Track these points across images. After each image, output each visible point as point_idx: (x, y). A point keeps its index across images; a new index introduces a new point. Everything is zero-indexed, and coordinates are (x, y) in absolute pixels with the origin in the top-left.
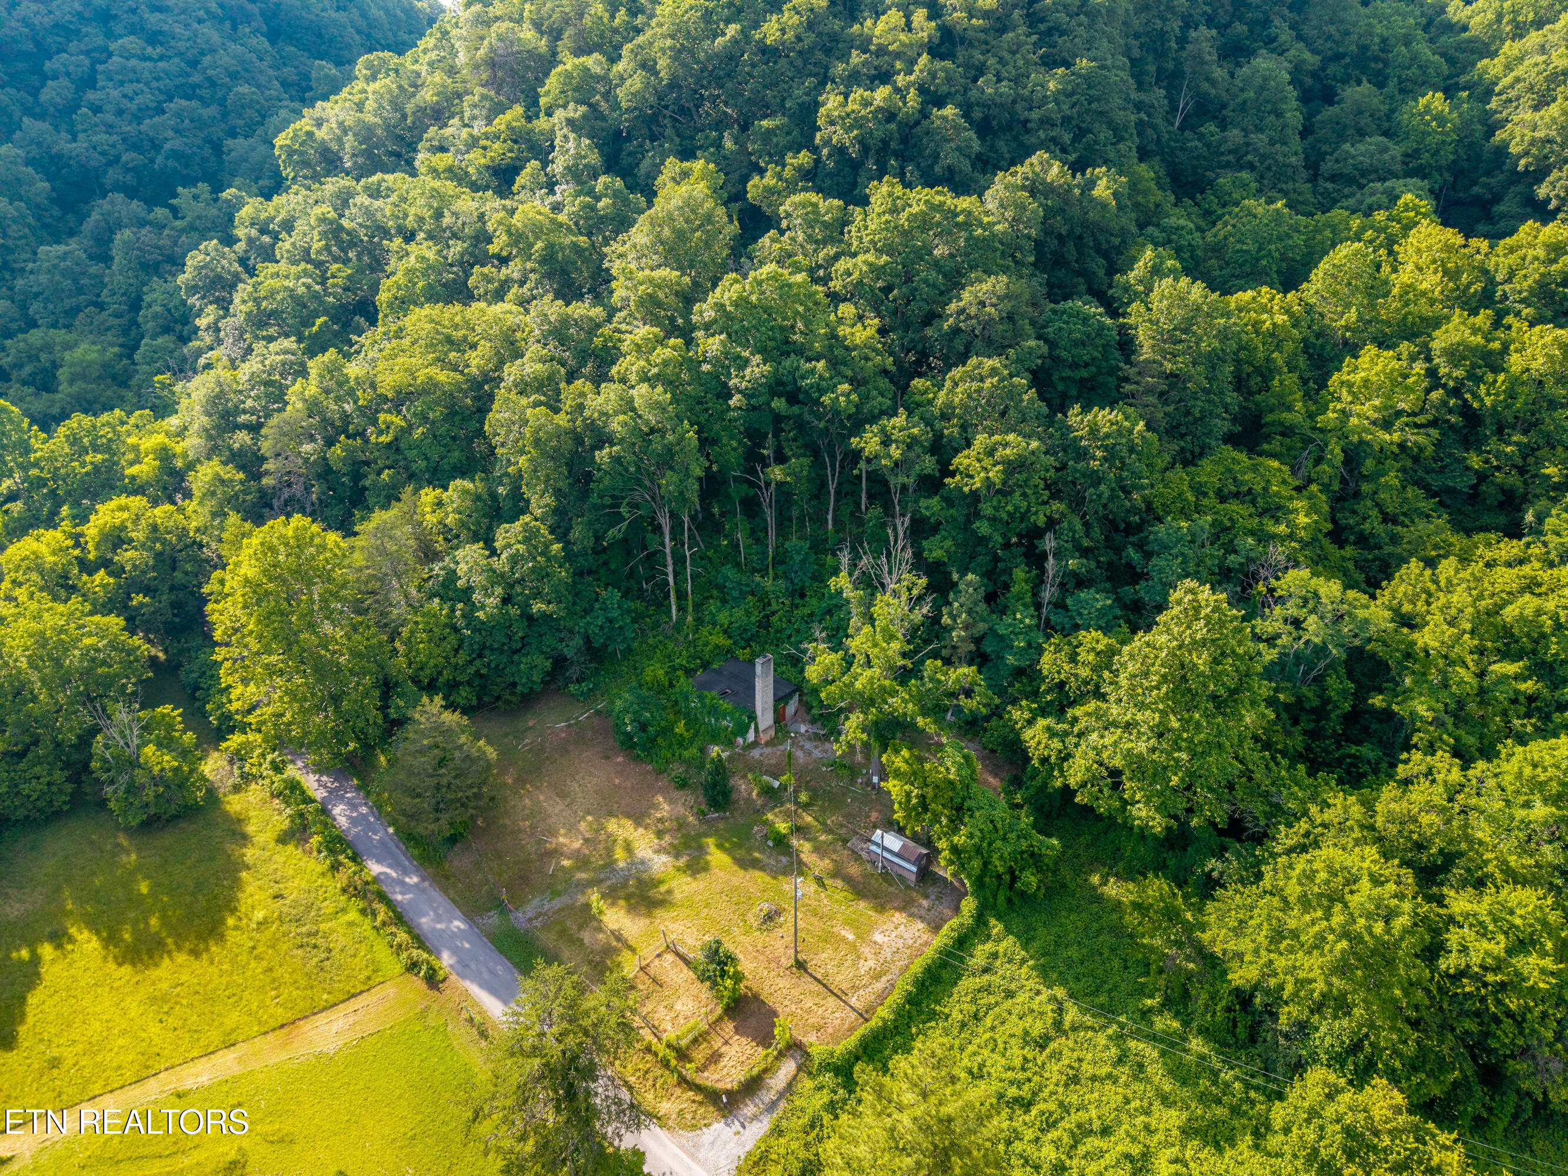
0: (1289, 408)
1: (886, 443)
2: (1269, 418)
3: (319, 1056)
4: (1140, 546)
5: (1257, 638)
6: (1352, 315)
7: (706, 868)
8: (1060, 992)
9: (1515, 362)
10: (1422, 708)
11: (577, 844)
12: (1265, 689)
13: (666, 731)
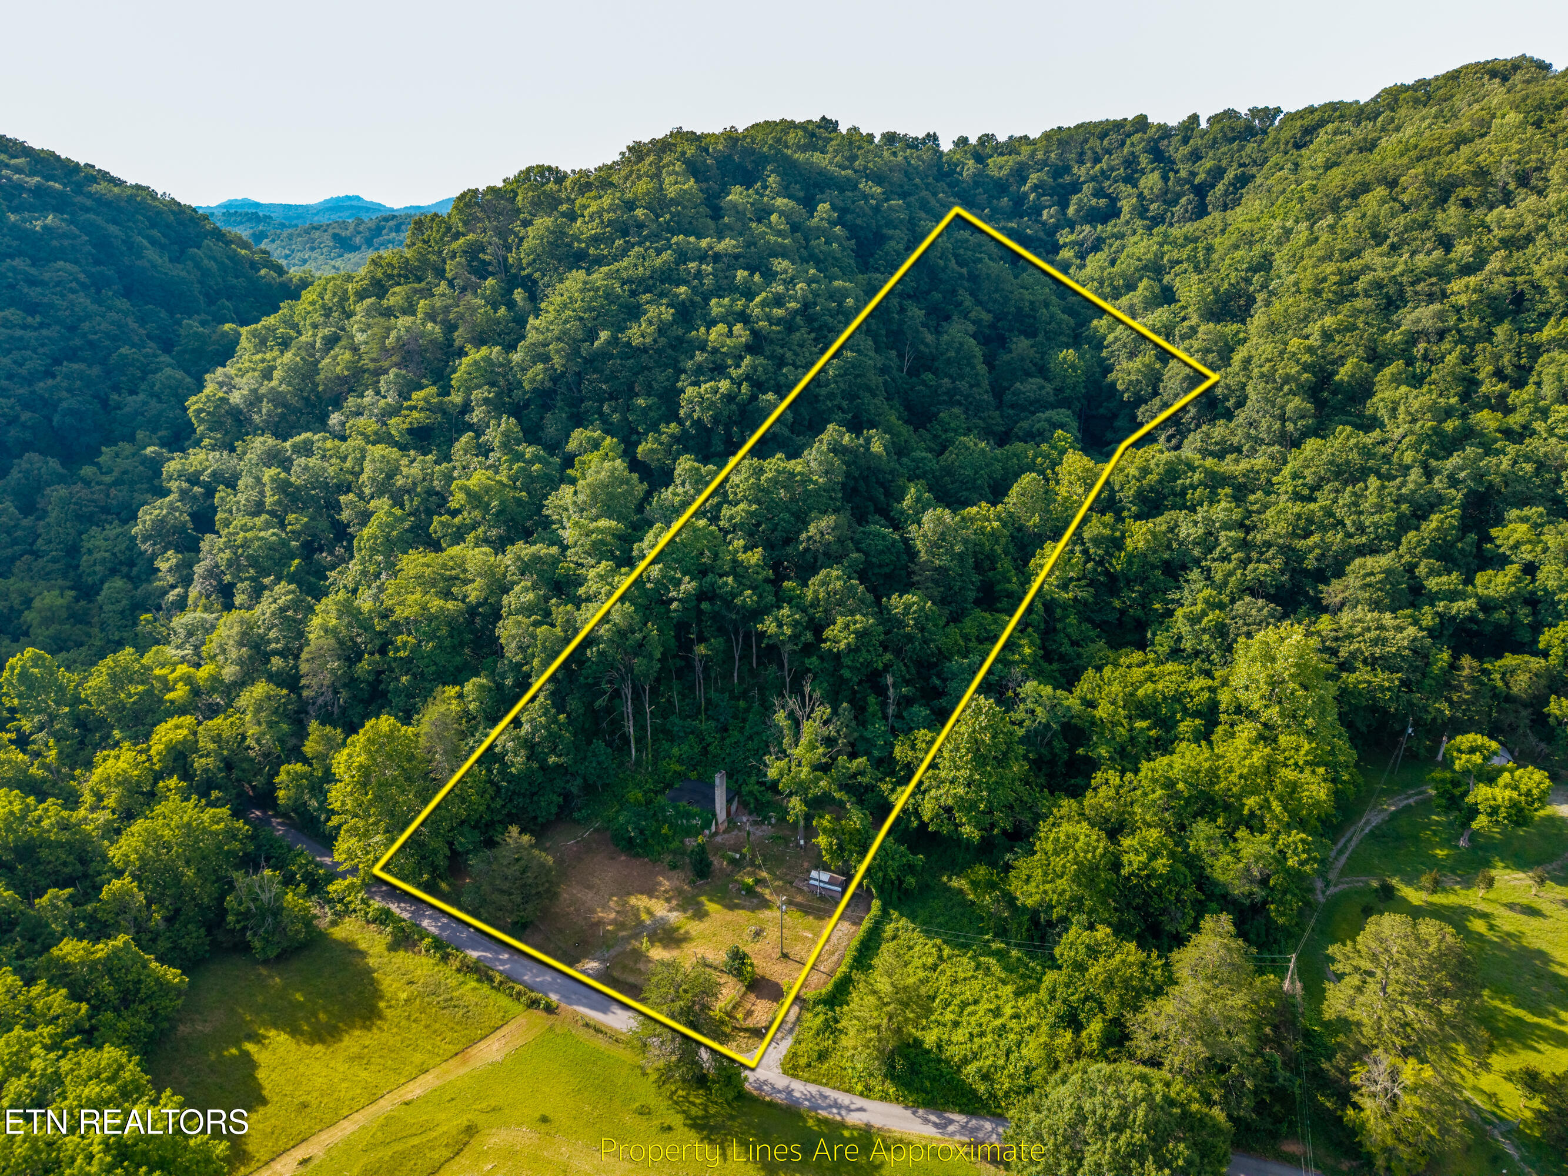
0: (1009, 581)
1: (780, 625)
2: (998, 588)
3: (493, 1064)
4: (939, 676)
5: (1013, 723)
6: (1036, 518)
7: (706, 914)
8: (938, 941)
9: (1129, 544)
10: (1103, 752)
11: (613, 915)
12: (1021, 750)
13: (656, 833)
